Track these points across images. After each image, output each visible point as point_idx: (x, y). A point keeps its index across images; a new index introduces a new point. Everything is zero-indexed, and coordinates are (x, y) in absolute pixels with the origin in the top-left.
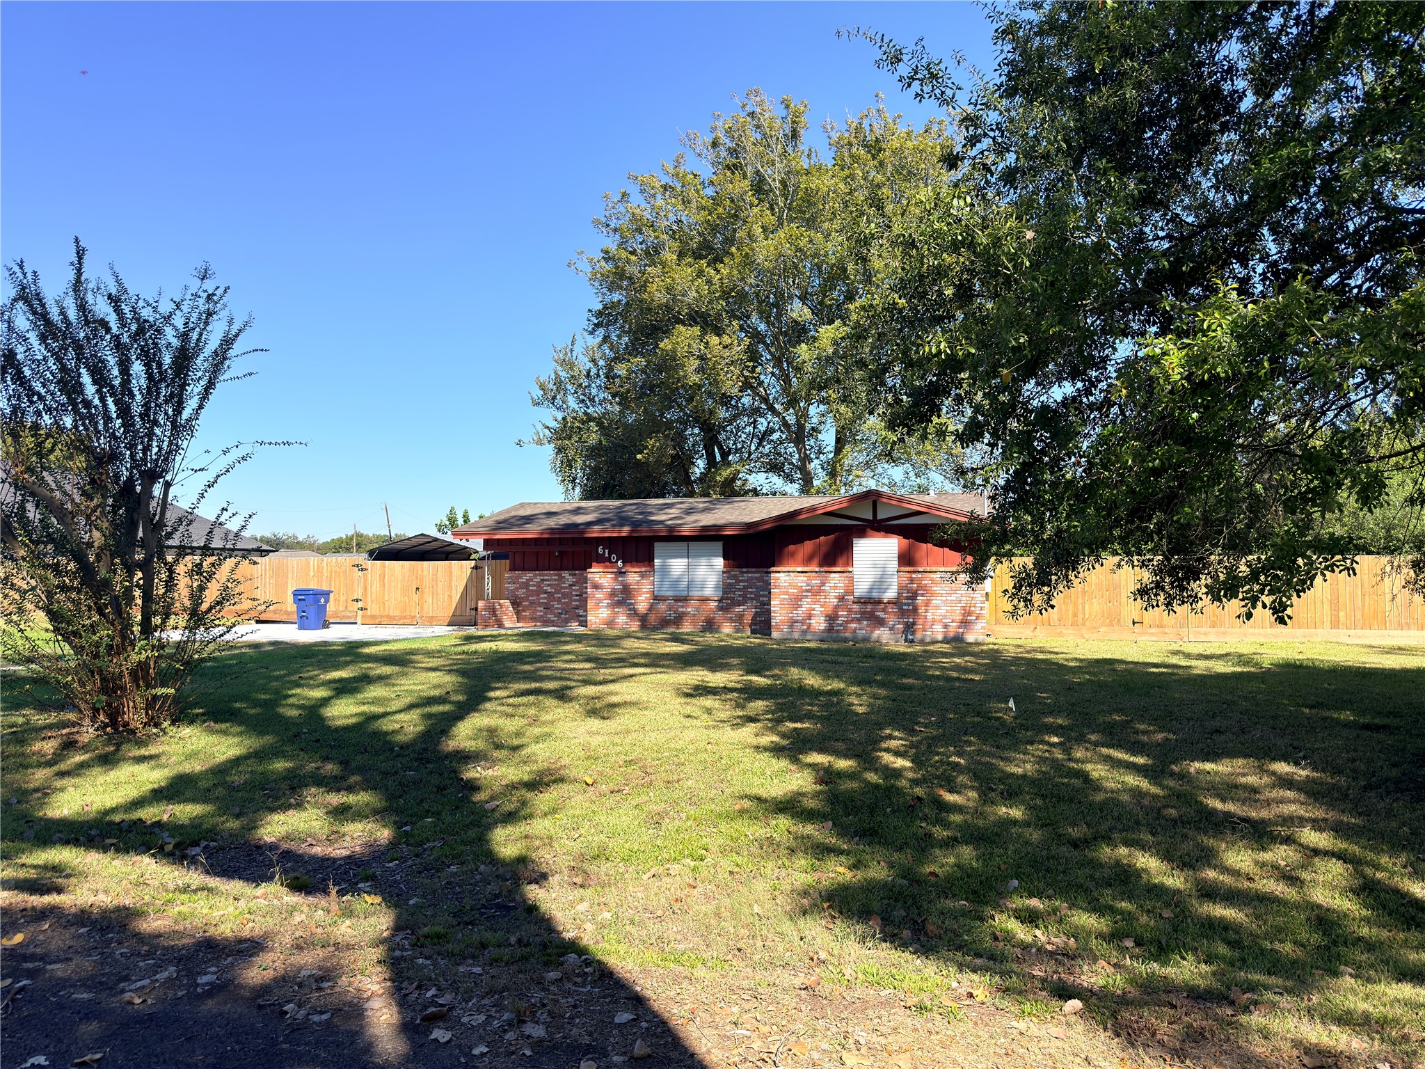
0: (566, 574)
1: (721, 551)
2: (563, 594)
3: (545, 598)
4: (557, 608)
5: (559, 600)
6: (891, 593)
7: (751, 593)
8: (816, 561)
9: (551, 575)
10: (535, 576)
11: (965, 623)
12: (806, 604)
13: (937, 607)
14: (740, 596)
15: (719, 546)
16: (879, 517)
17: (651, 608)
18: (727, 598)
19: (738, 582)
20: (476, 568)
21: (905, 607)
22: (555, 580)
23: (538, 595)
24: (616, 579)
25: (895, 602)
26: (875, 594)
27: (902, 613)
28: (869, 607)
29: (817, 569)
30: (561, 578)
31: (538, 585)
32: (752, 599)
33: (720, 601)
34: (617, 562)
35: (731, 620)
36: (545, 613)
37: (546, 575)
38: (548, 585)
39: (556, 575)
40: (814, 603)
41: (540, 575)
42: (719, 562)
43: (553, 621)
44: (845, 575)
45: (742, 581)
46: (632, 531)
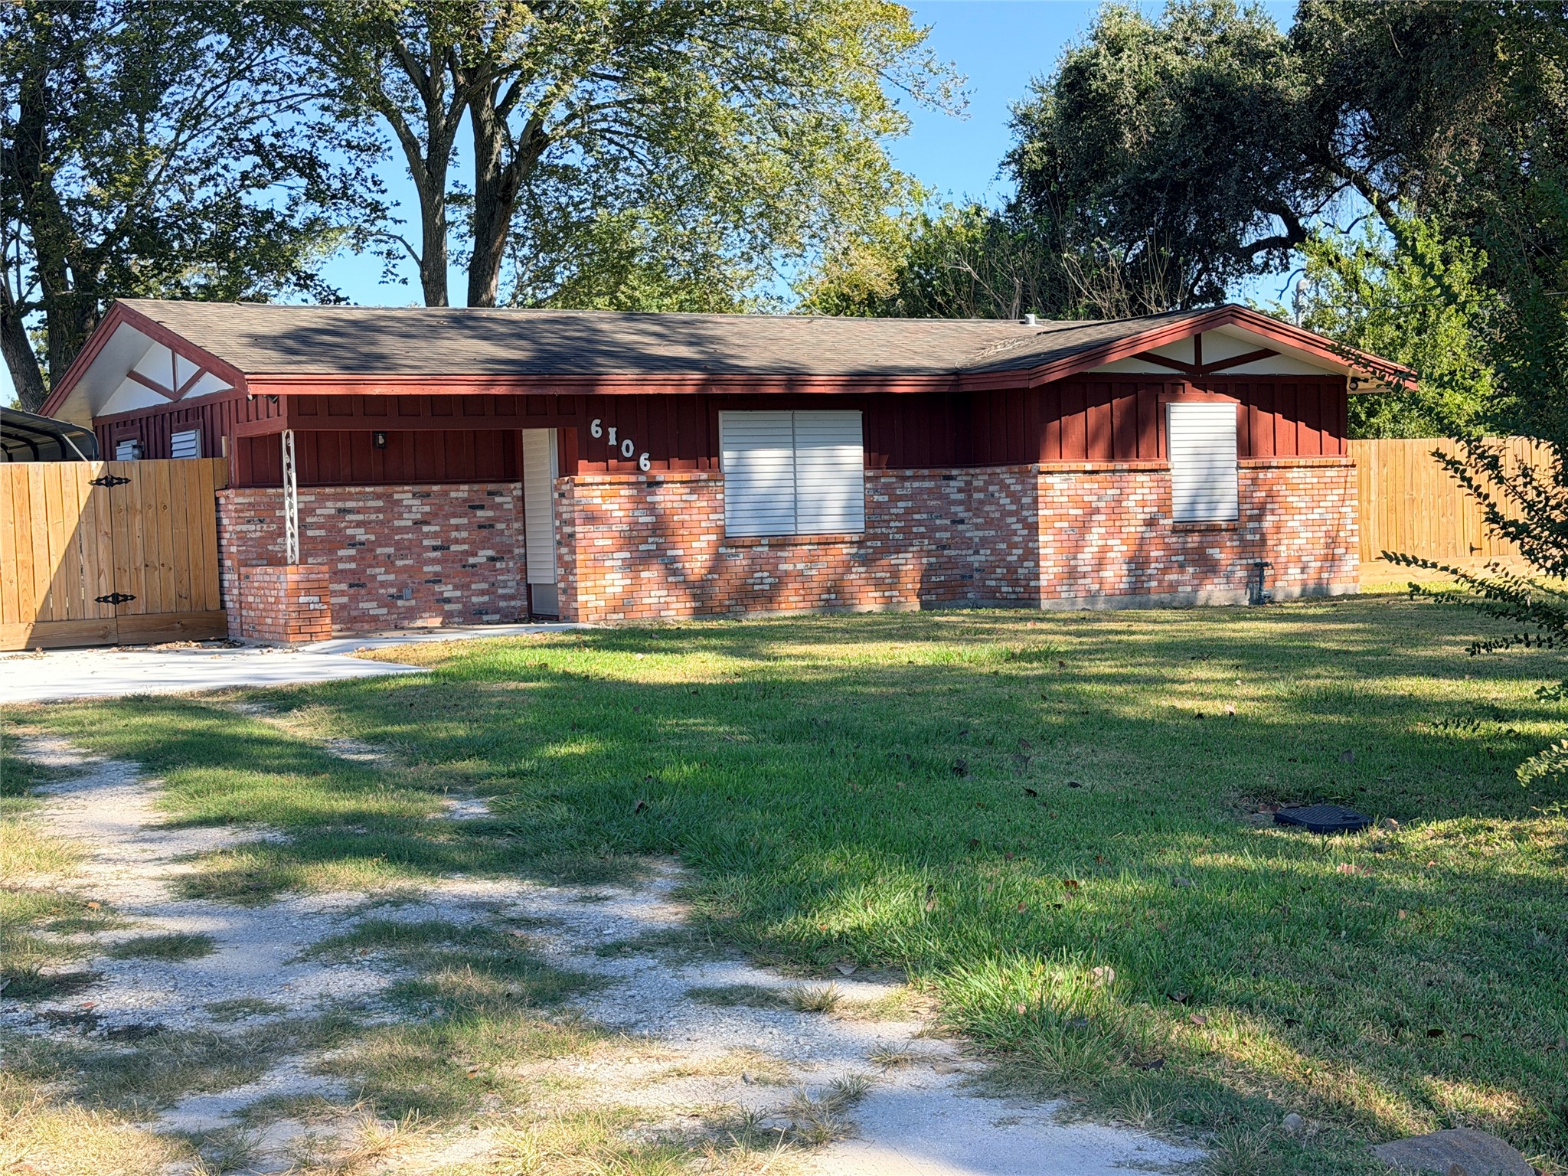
0: (404, 495)
1: (860, 431)
2: (398, 546)
3: (351, 559)
4: (383, 584)
5: (389, 563)
6: (1224, 512)
7: (920, 523)
8: (1100, 448)
9: (363, 497)
10: (322, 499)
11: (1331, 560)
12: (1095, 537)
13: (1293, 534)
14: (899, 530)
15: (854, 420)
16: (1204, 362)
17: (718, 563)
18: (875, 537)
19: (895, 499)
20: (107, 481)
21: (1249, 537)
22: (378, 510)
23: (332, 551)
24: (638, 501)
25: (1234, 527)
26: (1201, 513)
27: (1245, 548)
28: (1194, 540)
29: (1104, 466)
30: (393, 503)
31: (330, 524)
32: (922, 536)
33: (860, 544)
34: (636, 458)
35: (879, 584)
36: (354, 599)
37: (350, 497)
38: (359, 524)
39: (378, 497)
40: (1110, 535)
41: (336, 498)
42: (853, 455)
43: (375, 619)
44: (1155, 476)
45: (901, 498)
46: (705, 383)
